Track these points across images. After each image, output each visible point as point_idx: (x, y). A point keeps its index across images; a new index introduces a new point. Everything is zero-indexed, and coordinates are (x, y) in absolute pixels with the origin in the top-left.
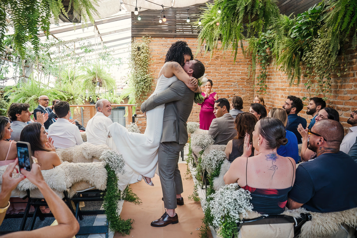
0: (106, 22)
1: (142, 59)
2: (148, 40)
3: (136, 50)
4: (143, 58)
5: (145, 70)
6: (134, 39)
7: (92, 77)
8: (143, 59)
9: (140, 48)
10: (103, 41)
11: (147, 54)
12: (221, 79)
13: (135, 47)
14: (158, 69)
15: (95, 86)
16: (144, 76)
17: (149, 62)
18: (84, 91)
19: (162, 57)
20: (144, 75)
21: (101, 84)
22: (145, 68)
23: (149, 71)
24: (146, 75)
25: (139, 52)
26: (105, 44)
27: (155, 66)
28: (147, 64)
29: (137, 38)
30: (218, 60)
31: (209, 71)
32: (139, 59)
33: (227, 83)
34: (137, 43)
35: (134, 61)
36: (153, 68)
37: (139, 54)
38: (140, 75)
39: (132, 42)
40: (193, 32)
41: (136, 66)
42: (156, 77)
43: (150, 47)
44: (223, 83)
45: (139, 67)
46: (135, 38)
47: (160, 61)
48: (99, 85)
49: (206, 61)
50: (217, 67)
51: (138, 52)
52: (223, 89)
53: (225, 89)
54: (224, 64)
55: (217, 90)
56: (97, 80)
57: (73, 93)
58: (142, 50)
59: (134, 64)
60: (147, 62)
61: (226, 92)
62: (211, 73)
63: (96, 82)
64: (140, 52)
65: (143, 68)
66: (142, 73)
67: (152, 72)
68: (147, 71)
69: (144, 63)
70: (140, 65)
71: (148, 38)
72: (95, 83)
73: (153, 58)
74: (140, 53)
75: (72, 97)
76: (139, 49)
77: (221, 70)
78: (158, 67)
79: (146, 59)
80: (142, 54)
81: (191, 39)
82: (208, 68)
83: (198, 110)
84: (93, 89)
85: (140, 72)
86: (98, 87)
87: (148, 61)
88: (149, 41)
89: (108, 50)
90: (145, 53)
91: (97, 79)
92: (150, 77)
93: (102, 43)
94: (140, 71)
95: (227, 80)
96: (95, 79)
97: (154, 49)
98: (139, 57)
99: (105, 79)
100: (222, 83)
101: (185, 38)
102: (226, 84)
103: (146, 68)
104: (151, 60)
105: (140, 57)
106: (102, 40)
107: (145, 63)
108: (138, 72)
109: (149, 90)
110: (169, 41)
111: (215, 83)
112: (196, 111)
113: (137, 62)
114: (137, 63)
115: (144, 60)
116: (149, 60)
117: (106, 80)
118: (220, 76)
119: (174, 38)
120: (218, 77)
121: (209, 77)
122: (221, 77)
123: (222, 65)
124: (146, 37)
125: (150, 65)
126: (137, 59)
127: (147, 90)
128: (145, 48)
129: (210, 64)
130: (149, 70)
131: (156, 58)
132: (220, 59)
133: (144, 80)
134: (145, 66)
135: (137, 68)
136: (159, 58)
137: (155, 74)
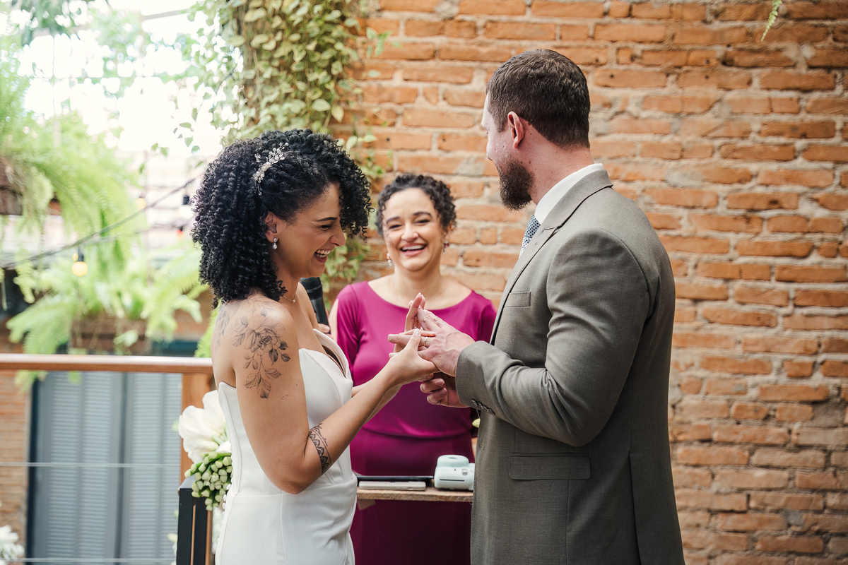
1: (297, 18)
4: (303, 11)
5: (321, 106)
8: (308, 18)
14: (421, 99)
17: (354, 48)
19: (455, 10)
22: (326, 91)
23: (352, 119)
27: (397, 81)
28: (333, 60)
31: (819, 118)
32: (277, 22)
35: (239, 32)
36: (381, 90)
41: (251, 74)
42: (402, 160)
45: (273, 81)
47: (438, 41)
49: (800, 41)
60: (339, 46)
62: (837, 139)
65: (301, 86)
67: (374, 121)
68: (338, 114)
69: (311, 47)
70: (285, 66)
73: (387, 15)
78: (421, 86)
79: (329, 17)
82: (816, 95)
83: (715, 423)
87: (341, 39)
99: (40, 159)
103: (331, 86)
104: (365, 27)
107: (320, 49)
109: (348, 256)
112: (700, 428)
113: (257, 41)
114: (259, 51)
115: (314, 29)
116: (353, 30)
117: (45, 170)
121: (814, 165)
125: (362, 69)
129: (829, 68)
130: (353, 106)
131: (408, 15)
134: (321, 76)
135: (259, 81)
136: (434, 19)
137: (395, 142)
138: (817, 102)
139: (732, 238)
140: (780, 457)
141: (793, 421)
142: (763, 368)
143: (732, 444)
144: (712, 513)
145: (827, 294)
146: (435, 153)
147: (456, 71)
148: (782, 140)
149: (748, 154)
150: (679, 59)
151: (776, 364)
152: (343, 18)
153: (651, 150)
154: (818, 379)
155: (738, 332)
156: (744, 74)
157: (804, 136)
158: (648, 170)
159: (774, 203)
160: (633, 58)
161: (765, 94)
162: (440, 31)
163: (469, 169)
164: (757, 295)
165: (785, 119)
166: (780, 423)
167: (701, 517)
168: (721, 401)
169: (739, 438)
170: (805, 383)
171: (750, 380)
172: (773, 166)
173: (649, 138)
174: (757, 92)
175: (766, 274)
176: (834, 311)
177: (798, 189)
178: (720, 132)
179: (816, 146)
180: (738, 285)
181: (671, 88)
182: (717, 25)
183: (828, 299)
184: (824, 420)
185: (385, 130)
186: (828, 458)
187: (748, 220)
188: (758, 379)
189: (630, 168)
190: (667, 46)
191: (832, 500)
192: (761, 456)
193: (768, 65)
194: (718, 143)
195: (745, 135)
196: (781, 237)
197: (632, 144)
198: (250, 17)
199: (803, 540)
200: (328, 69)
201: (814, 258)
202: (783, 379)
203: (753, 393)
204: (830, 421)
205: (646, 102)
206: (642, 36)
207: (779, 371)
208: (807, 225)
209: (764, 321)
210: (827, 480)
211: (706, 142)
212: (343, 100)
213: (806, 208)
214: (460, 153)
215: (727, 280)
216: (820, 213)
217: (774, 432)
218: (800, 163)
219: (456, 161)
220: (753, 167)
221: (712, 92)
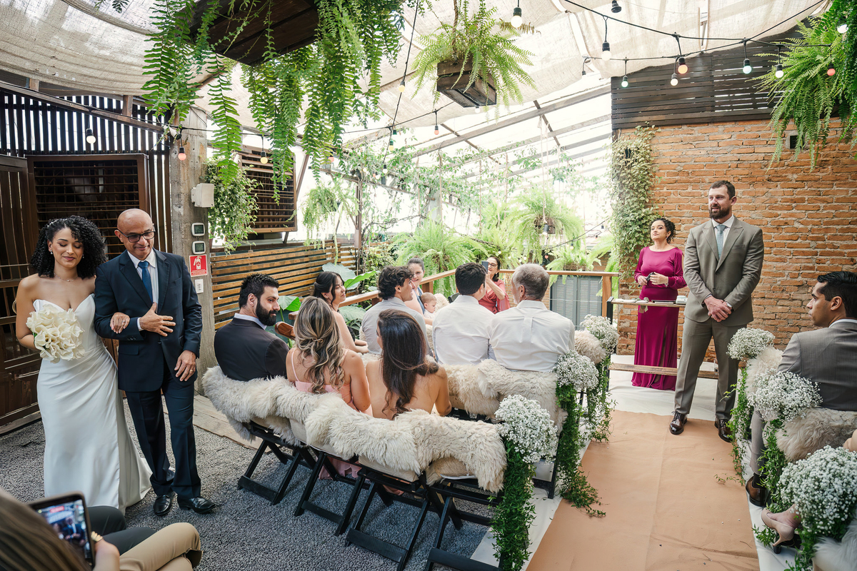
0: (561, 106)
1: (635, 174)
2: (650, 132)
3: (621, 156)
5: (642, 198)
6: (618, 133)
7: (533, 216)
8: (638, 174)
9: (630, 151)
10: (561, 146)
11: (645, 164)
12: (834, 216)
13: (618, 149)
14: (672, 195)
15: (540, 232)
16: (640, 212)
17: (652, 181)
18: (519, 242)
19: (682, 169)
20: (640, 209)
21: (551, 229)
22: (643, 193)
23: (651, 202)
24: (644, 210)
25: (629, 160)
26: (565, 152)
27: (665, 190)
28: (646, 185)
29: (623, 131)
30: (825, 169)
31: (800, 197)
32: (629, 176)
33: (852, 226)
34: (625, 141)
35: (618, 180)
36: (660, 193)
37: (629, 164)
38: (631, 209)
39: (615, 139)
40: (755, 106)
41: (622, 191)
42: (667, 213)
43: (654, 147)
44: (839, 227)
45: (628, 192)
46: (619, 130)
47: (677, 178)
48: (548, 230)
49: (793, 173)
50: (823, 186)
51: (626, 160)
52: (838, 243)
53: (845, 243)
54: (844, 178)
55: (822, 244)
56: (545, 221)
57: (501, 245)
58: (635, 156)
59: (617, 185)
60: (647, 181)
61: (847, 251)
62: (806, 203)
63: (541, 224)
64: (631, 160)
65: (636, 193)
66: (636, 205)
67: (658, 202)
68: (647, 201)
69: (639, 182)
70: (632, 188)
71: (648, 128)
72: (540, 227)
73: (661, 171)
74: (631, 162)
75: (500, 252)
76: (628, 153)
77: (835, 193)
78: (672, 191)
79: (644, 174)
80: (635, 163)
81: (752, 122)
82: (799, 190)
84: (536, 239)
85: (631, 203)
86: (545, 233)
87: (648, 179)
88: (651, 134)
89: (570, 162)
90: (642, 161)
91: (544, 218)
92: (653, 214)
93: (559, 150)
94: (630, 200)
95: (850, 219)
96: (541, 219)
97: (664, 151)
98: (628, 171)
99: (561, 218)
100: (834, 226)
101: (735, 121)
102: (848, 230)
104: (655, 175)
105: (632, 171)
106: (559, 145)
107: (641, 182)
108: (626, 203)
110: (696, 132)
111: (816, 227)
113: (623, 182)
114: (624, 184)
115: (640, 177)
116: (651, 177)
117: (562, 221)
118: (832, 208)
119: (710, 125)
120: (825, 212)
121: (799, 211)
122: (833, 211)
123: (836, 180)
124: (644, 127)
125: (654, 187)
126: (624, 174)
127: (645, 242)
128: (642, 151)
129: (802, 181)
130: (652, 198)
131: (667, 171)
132: (830, 167)
133: (640, 220)
134: (643, 190)
135: (624, 193)
136: (675, 171)
137: (665, 208)
138: (799, 192)
139: (773, 234)
140: (786, 303)
141: (791, 292)
142: (781, 275)
143: (771, 298)
144: (764, 319)
145: (803, 252)
146: (677, 210)
147: (683, 186)
148: (788, 204)
149: (777, 208)
150: (754, 180)
151: (787, 274)
152: (648, 173)
153: (745, 208)
154: (800, 278)
155: (774, 264)
156: (775, 184)
157: (795, 202)
158: (745, 214)
159: (786, 223)
160: (739, 180)
161: (782, 190)
162: (678, 175)
163: (688, 215)
164: (781, 252)
165: (789, 197)
166: (787, 292)
167: (760, 321)
168: (769, 285)
169: (774, 297)
170: (796, 280)
171: (778, 279)
172: (786, 212)
173: (745, 204)
174: (779, 189)
175: (784, 246)
176: (806, 257)
177: (794, 219)
178: (768, 202)
179: (799, 205)
180: (775, 249)
181: (751, 188)
182: (765, 169)
183: (804, 253)
184: (802, 291)
185: (662, 204)
186: (802, 303)
187: (778, 229)
188: (780, 278)
189: (739, 213)
190: (750, 176)
191: (803, 316)
192: (781, 302)
193: (782, 181)
194: (767, 205)
195: (776, 202)
196: (788, 234)
197: (740, 206)
198: (621, 175)
199: (793, 328)
200: (644, 188)
201: (799, 241)
202: (789, 279)
203: (779, 283)
204: (803, 292)
205: (743, 193)
206: (742, 173)
207: (787, 276)
208: (797, 230)
209: (783, 260)
210: (801, 310)
211: (763, 205)
212: (648, 197)
213: (796, 225)
214: (685, 210)
215: (771, 248)
216: (801, 226)
217: (785, 295)
218: (794, 211)
219: (684, 213)
220: (779, 212)
221: (765, 189)
